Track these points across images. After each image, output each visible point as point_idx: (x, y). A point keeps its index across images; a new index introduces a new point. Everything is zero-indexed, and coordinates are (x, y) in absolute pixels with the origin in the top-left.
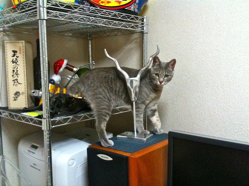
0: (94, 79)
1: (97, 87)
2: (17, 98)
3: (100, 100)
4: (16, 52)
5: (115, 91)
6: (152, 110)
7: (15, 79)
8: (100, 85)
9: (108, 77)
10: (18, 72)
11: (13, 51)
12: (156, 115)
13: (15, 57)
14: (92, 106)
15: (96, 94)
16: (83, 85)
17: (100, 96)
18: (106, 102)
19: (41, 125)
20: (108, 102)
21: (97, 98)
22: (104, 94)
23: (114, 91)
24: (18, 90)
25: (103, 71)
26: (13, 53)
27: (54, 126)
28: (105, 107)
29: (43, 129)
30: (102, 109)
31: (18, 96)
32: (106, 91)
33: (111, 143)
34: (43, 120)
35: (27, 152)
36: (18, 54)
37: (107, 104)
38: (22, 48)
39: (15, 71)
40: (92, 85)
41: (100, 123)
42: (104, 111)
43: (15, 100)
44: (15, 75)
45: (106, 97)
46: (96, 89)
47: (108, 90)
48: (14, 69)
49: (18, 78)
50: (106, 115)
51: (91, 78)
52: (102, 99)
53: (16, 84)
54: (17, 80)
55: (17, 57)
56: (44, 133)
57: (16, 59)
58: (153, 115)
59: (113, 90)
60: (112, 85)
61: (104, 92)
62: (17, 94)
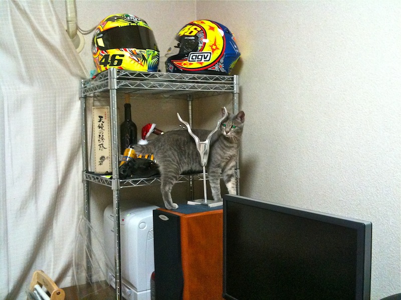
0: (164, 141)
1: (167, 150)
2: (102, 162)
3: (168, 162)
4: (102, 117)
5: (189, 154)
6: (228, 175)
7: (100, 143)
8: (170, 148)
9: (181, 140)
10: (104, 137)
11: (100, 117)
12: (231, 182)
13: (101, 122)
14: (161, 169)
15: (165, 157)
16: (155, 147)
17: (169, 159)
18: (174, 164)
19: (111, 185)
20: (176, 165)
21: (166, 161)
22: (173, 157)
23: (187, 154)
24: (103, 155)
25: (174, 134)
26: (99, 119)
27: (122, 187)
28: (172, 170)
29: (112, 189)
30: (169, 172)
31: (104, 160)
32: (176, 153)
33: (174, 206)
34: (112, 180)
35: (109, 216)
36: (103, 120)
37: (175, 167)
38: (107, 113)
39: (101, 136)
40: (162, 147)
41: (165, 185)
42: (170, 173)
43: (100, 164)
44: (101, 140)
45: (175, 161)
46: (165, 152)
47: (178, 153)
48: (100, 134)
49: (103, 143)
50: (173, 178)
51: (162, 141)
52: (171, 162)
53: (101, 148)
54: (102, 144)
55: (103, 122)
56: (114, 192)
57: (102, 124)
58: (229, 181)
59: (185, 153)
60: (184, 147)
61: (174, 155)
62: (102, 158)
